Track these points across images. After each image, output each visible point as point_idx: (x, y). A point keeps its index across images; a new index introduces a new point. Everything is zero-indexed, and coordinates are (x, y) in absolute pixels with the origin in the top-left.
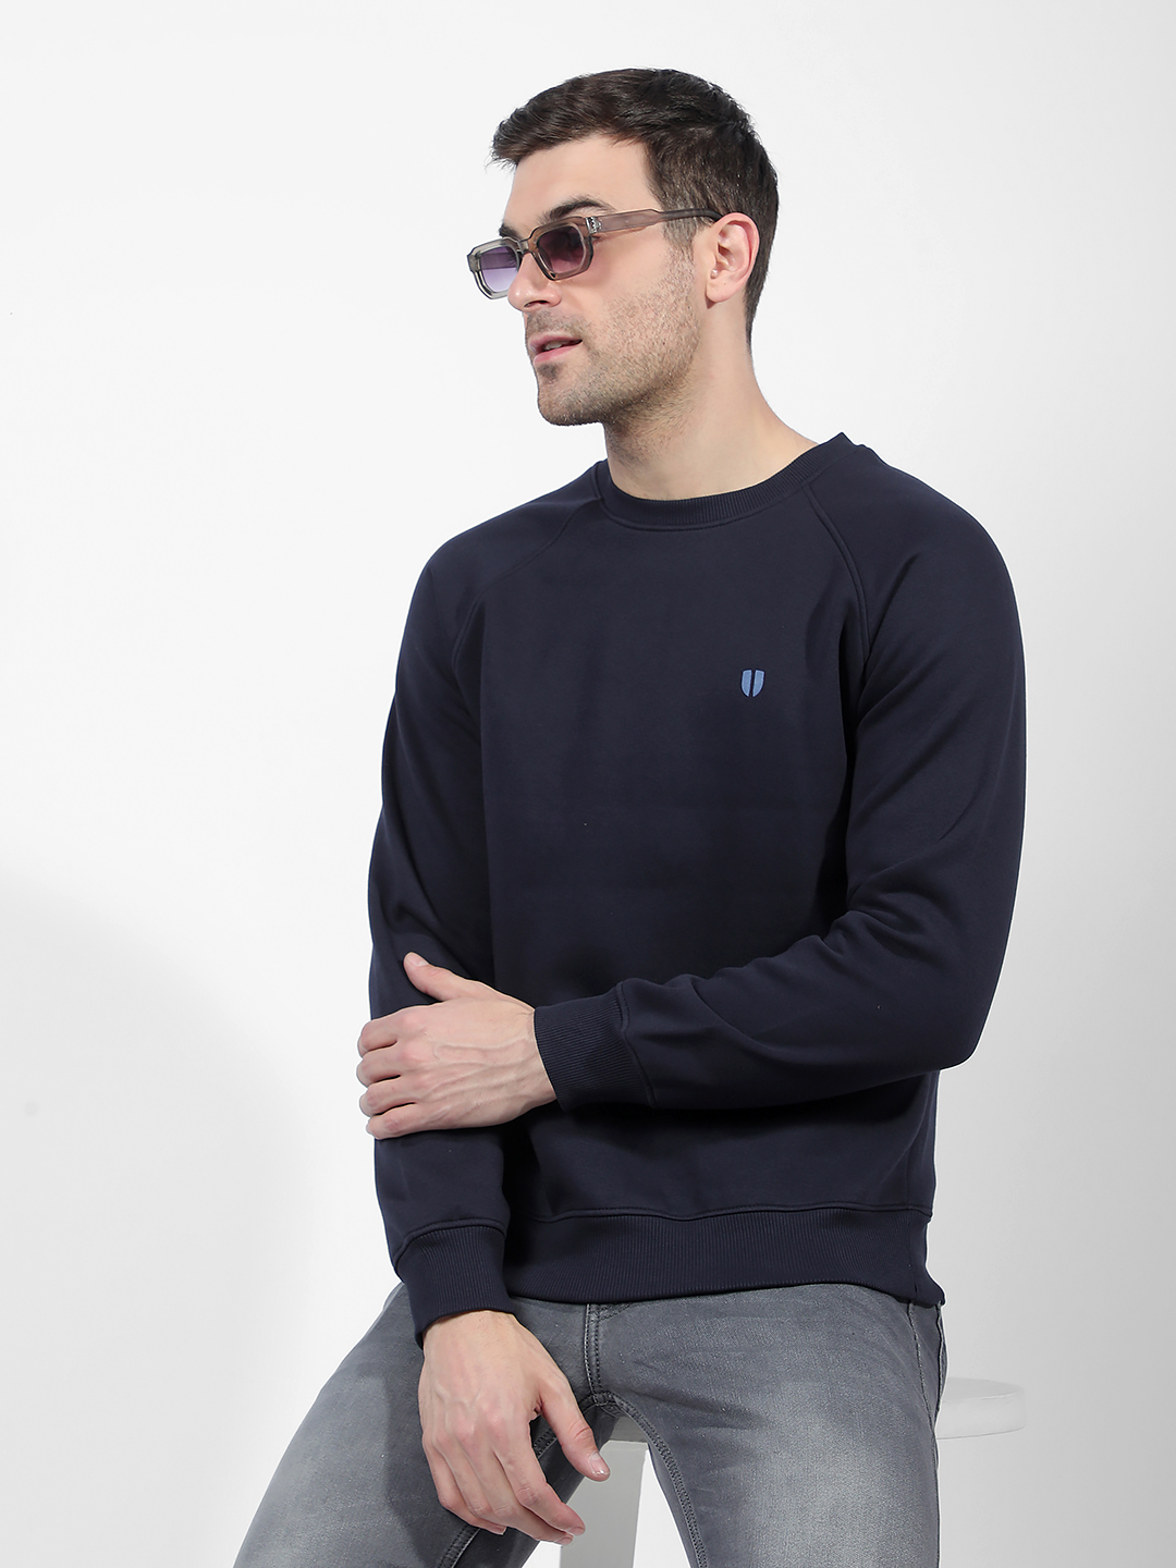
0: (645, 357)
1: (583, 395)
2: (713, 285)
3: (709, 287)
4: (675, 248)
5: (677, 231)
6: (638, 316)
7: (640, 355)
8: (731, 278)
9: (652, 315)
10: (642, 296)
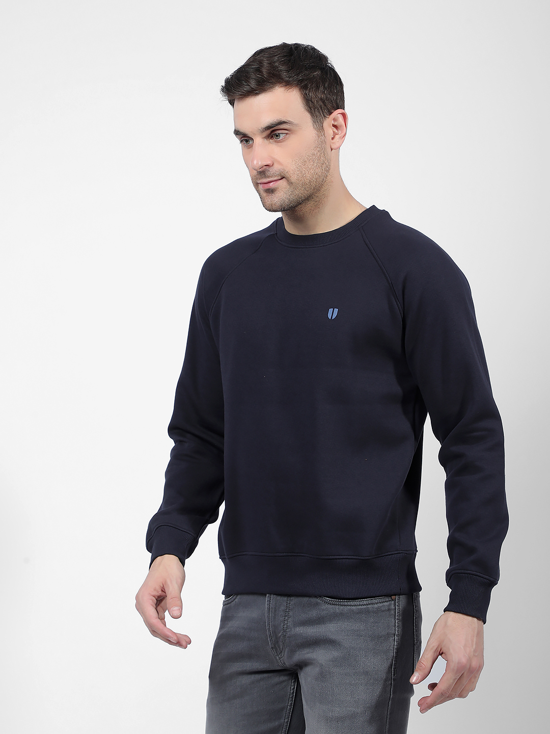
0: (310, 181)
1: (287, 200)
2: (333, 143)
3: (331, 144)
4: (318, 131)
5: (317, 123)
6: (307, 164)
7: (308, 181)
8: (340, 137)
9: (312, 163)
10: (308, 156)
